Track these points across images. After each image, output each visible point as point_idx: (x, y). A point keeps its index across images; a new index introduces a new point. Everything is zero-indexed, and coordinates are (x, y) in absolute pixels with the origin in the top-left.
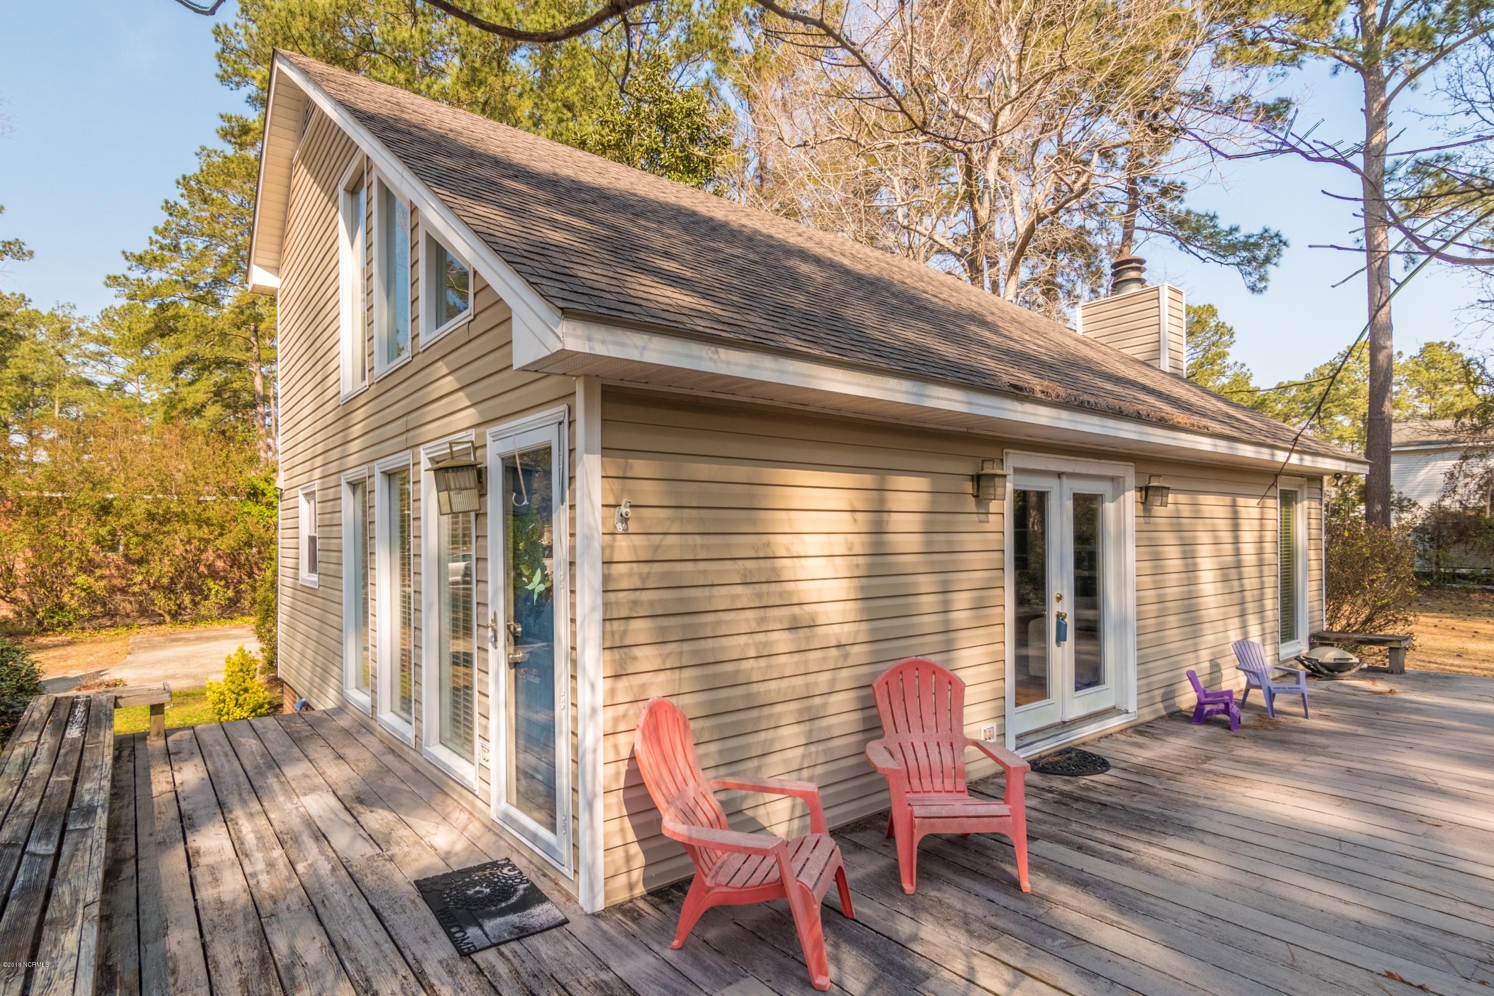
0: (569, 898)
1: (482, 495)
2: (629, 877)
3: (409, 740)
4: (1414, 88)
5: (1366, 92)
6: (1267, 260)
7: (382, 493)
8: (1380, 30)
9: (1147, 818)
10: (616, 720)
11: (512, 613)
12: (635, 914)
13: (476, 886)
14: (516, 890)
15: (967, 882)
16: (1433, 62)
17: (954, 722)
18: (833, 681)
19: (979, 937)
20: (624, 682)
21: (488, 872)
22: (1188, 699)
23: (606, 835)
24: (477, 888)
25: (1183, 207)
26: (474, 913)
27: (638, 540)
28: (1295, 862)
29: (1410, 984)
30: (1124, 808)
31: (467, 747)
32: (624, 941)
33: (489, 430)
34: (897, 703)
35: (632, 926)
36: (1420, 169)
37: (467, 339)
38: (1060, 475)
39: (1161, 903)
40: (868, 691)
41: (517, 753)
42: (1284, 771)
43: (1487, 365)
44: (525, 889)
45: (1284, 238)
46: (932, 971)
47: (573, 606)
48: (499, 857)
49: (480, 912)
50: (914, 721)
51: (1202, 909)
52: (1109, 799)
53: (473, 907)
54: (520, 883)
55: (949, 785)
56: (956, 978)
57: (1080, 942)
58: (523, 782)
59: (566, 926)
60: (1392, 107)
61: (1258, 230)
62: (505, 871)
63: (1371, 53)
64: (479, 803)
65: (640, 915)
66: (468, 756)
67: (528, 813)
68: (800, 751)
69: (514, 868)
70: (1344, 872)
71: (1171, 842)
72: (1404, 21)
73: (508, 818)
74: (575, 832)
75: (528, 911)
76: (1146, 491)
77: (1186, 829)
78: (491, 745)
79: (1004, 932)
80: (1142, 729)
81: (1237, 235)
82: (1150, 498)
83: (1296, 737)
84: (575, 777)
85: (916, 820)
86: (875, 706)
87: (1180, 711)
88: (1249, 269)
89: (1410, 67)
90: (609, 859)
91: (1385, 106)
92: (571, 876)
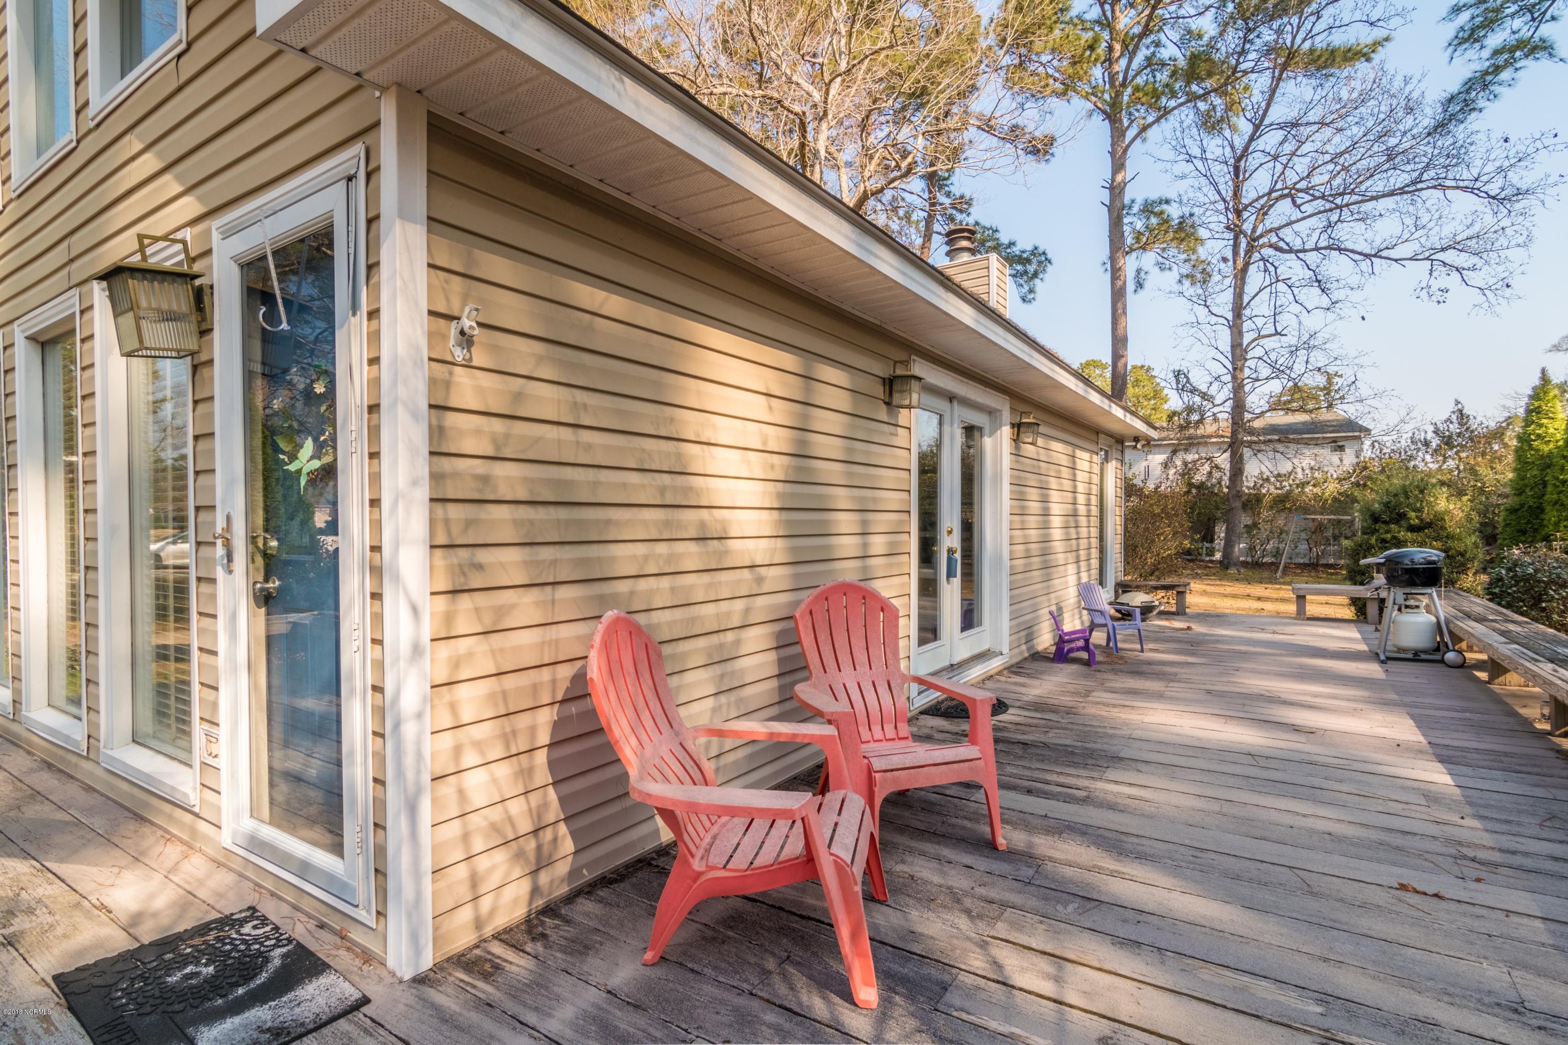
0: (367, 957)
1: (205, 331)
2: (476, 909)
3: (77, 743)
4: (1144, 140)
5: (1112, 137)
6: (1035, 275)
7: (28, 370)
8: (1124, 85)
9: (1073, 753)
10: (456, 664)
11: (260, 520)
12: (487, 967)
13: (185, 965)
14: (267, 960)
15: (930, 848)
16: (1158, 120)
17: (889, 656)
18: (747, 610)
19: (980, 916)
20: (465, 602)
21: (211, 937)
22: (1045, 640)
23: (434, 848)
24: (188, 970)
25: (971, 220)
26: (178, 1018)
27: (488, 380)
28: (1232, 781)
29: (1425, 894)
30: (1045, 745)
31: (179, 742)
32: (474, 1017)
33: (216, 224)
34: (823, 637)
35: (485, 989)
36: (1148, 209)
37: (174, 86)
38: (951, 398)
39: (1144, 841)
40: (790, 624)
41: (270, 749)
42: (1159, 696)
43: (1190, 376)
44: (284, 956)
45: (1049, 256)
46: (946, 977)
47: (375, 479)
48: (232, 906)
49: (192, 1013)
50: (844, 658)
51: (1187, 842)
52: (1025, 737)
53: (177, 1007)
54: (275, 946)
55: (890, 732)
56: (982, 982)
57: (1093, 904)
58: (283, 787)
59: (364, 1009)
60: (1129, 153)
61: (1029, 248)
62: (247, 929)
63: (1115, 103)
64: (203, 826)
65: (497, 967)
66: (182, 755)
67: (292, 830)
68: (709, 703)
69: (264, 921)
70: (1278, 785)
71: (1111, 774)
72: (1140, 80)
73: (256, 844)
74: (380, 851)
75: (291, 995)
76: (1018, 427)
77: (1116, 760)
78: (223, 732)
79: (1004, 905)
80: (1015, 669)
81: (1014, 249)
82: (1022, 435)
83: (1145, 668)
84: (379, 758)
85: (877, 775)
86: (797, 643)
87: (1038, 653)
88: (1021, 281)
89: (1142, 122)
90: (442, 884)
91: (1125, 151)
92: (371, 921)
